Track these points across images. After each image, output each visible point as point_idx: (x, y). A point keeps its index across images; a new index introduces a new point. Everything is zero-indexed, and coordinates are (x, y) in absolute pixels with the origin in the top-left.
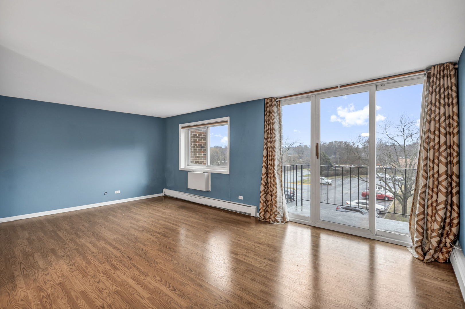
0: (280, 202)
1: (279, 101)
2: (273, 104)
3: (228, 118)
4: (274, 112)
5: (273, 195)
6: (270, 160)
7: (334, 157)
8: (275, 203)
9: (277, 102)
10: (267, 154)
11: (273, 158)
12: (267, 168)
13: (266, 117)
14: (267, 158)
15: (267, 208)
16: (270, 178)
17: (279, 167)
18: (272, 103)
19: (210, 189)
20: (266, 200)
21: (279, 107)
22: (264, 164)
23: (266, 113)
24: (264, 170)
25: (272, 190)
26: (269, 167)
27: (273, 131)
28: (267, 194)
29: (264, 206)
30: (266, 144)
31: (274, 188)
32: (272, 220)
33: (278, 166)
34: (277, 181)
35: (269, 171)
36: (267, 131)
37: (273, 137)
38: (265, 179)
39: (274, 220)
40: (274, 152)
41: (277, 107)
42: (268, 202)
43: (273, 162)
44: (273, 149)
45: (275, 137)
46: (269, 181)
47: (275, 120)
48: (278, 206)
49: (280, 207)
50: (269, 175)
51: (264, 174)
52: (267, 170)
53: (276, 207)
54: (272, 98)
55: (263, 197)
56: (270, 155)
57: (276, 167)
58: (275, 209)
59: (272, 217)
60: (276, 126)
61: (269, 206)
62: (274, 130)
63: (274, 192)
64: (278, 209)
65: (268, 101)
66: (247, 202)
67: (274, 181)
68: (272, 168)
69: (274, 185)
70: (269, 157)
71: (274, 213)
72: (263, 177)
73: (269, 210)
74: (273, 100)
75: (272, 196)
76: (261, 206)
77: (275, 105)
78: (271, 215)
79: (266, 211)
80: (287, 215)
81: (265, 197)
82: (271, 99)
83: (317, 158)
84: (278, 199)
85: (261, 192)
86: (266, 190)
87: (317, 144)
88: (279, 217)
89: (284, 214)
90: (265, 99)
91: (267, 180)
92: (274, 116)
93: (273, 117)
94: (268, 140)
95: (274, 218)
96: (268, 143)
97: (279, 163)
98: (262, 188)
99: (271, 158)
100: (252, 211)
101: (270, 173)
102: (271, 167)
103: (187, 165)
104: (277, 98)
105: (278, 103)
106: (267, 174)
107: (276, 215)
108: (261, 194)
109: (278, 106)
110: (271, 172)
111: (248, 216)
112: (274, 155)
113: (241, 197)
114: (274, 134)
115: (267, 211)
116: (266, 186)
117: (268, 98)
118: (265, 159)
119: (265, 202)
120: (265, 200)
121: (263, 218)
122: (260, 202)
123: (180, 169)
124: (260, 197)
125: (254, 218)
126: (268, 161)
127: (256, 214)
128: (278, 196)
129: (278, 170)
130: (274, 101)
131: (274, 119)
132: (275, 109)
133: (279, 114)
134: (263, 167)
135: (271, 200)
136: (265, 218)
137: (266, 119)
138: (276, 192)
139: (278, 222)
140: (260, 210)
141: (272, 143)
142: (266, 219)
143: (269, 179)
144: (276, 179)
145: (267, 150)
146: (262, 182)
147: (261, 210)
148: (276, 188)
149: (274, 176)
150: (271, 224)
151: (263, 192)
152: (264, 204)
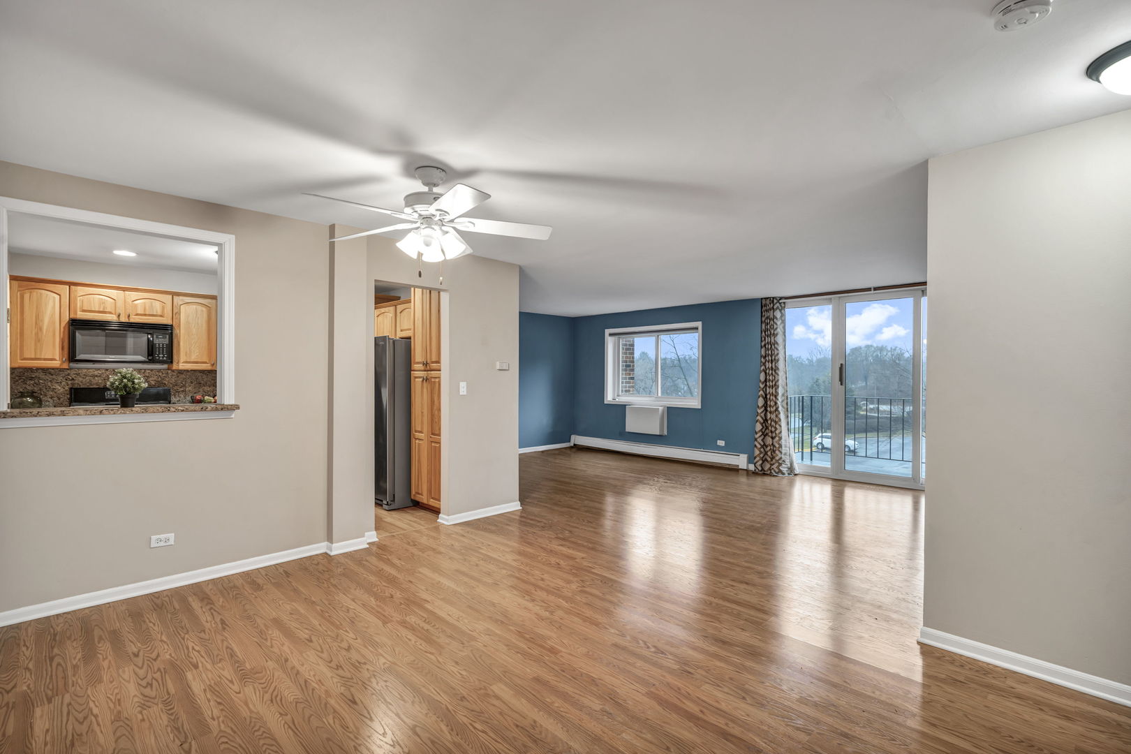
0: (786, 447)
1: (784, 303)
2: (775, 307)
3: (699, 324)
4: (777, 319)
5: (775, 437)
6: (769, 387)
7: (864, 384)
8: (779, 448)
9: (780, 303)
10: (766, 379)
11: (775, 385)
12: (765, 398)
13: (764, 325)
14: (766, 385)
15: (766, 456)
16: (770, 412)
17: (783, 398)
18: (773, 306)
19: (666, 433)
20: (764, 444)
21: (783, 311)
22: (761, 392)
23: (763, 319)
24: (761, 402)
25: (773, 429)
26: (768, 397)
27: (776, 345)
28: (765, 436)
29: (761, 452)
30: (764, 364)
31: (777, 426)
32: (775, 471)
33: (783, 395)
34: (782, 416)
35: (769, 403)
36: (765, 345)
37: (776, 353)
38: (763, 415)
39: (777, 471)
40: (776, 376)
41: (780, 311)
42: (767, 447)
43: (776, 389)
44: (775, 371)
45: (778, 354)
46: (768, 417)
47: (778, 330)
48: (783, 452)
49: (785, 454)
50: (768, 409)
51: (762, 407)
52: (766, 402)
53: (781, 453)
54: (773, 298)
55: (759, 440)
56: (770, 380)
57: (780, 398)
58: (780, 456)
59: (774, 467)
60: (779, 339)
61: (769, 453)
62: (777, 343)
63: (777, 432)
64: (783, 456)
65: (768, 302)
66: (730, 448)
67: (777, 416)
68: (774, 399)
69: (777, 422)
70: (768, 383)
71: (777, 461)
72: (759, 411)
73: (769, 459)
74: (775, 301)
75: (773, 438)
76: (757, 452)
77: (778, 308)
78: (772, 465)
79: (764, 460)
80: (796, 466)
81: (762, 440)
82: (772, 300)
83: (841, 384)
84: (783, 442)
85: (756, 433)
86: (763, 430)
87: (842, 365)
88: (784, 468)
89: (792, 464)
90: (762, 299)
91: (765, 415)
92: (776, 324)
93: (775, 326)
94: (767, 358)
95: (778, 467)
96: (767, 363)
97: (783, 391)
98: (758, 427)
99: (771, 384)
100: (741, 461)
101: (770, 406)
102: (771, 397)
103: (616, 395)
104: (781, 298)
105: (783, 305)
106: (765, 406)
107: (780, 464)
108: (757, 436)
109: (782, 309)
110: (772, 403)
111: (734, 470)
112: (776, 380)
113: (721, 443)
114: (777, 349)
115: (766, 460)
116: (764, 424)
117: (767, 298)
118: (762, 386)
119: (762, 447)
120: (762, 444)
121: (760, 469)
122: (755, 446)
123: (605, 403)
124: (756, 440)
125: (745, 472)
126: (768, 389)
127: (748, 466)
128: (783, 438)
129: (782, 401)
130: (776, 303)
131: (776, 328)
132: (778, 314)
133: (784, 322)
134: (759, 397)
135: (772, 444)
136: (763, 469)
137: (763, 327)
138: (781, 432)
139: (783, 474)
140: (755, 458)
141: (774, 363)
142: (765, 471)
143: (768, 414)
144: (780, 413)
145: (766, 373)
146: (759, 418)
147: (758, 459)
148: (780, 426)
149: (777, 409)
150: (774, 476)
151: (761, 433)
152: (762, 450)
